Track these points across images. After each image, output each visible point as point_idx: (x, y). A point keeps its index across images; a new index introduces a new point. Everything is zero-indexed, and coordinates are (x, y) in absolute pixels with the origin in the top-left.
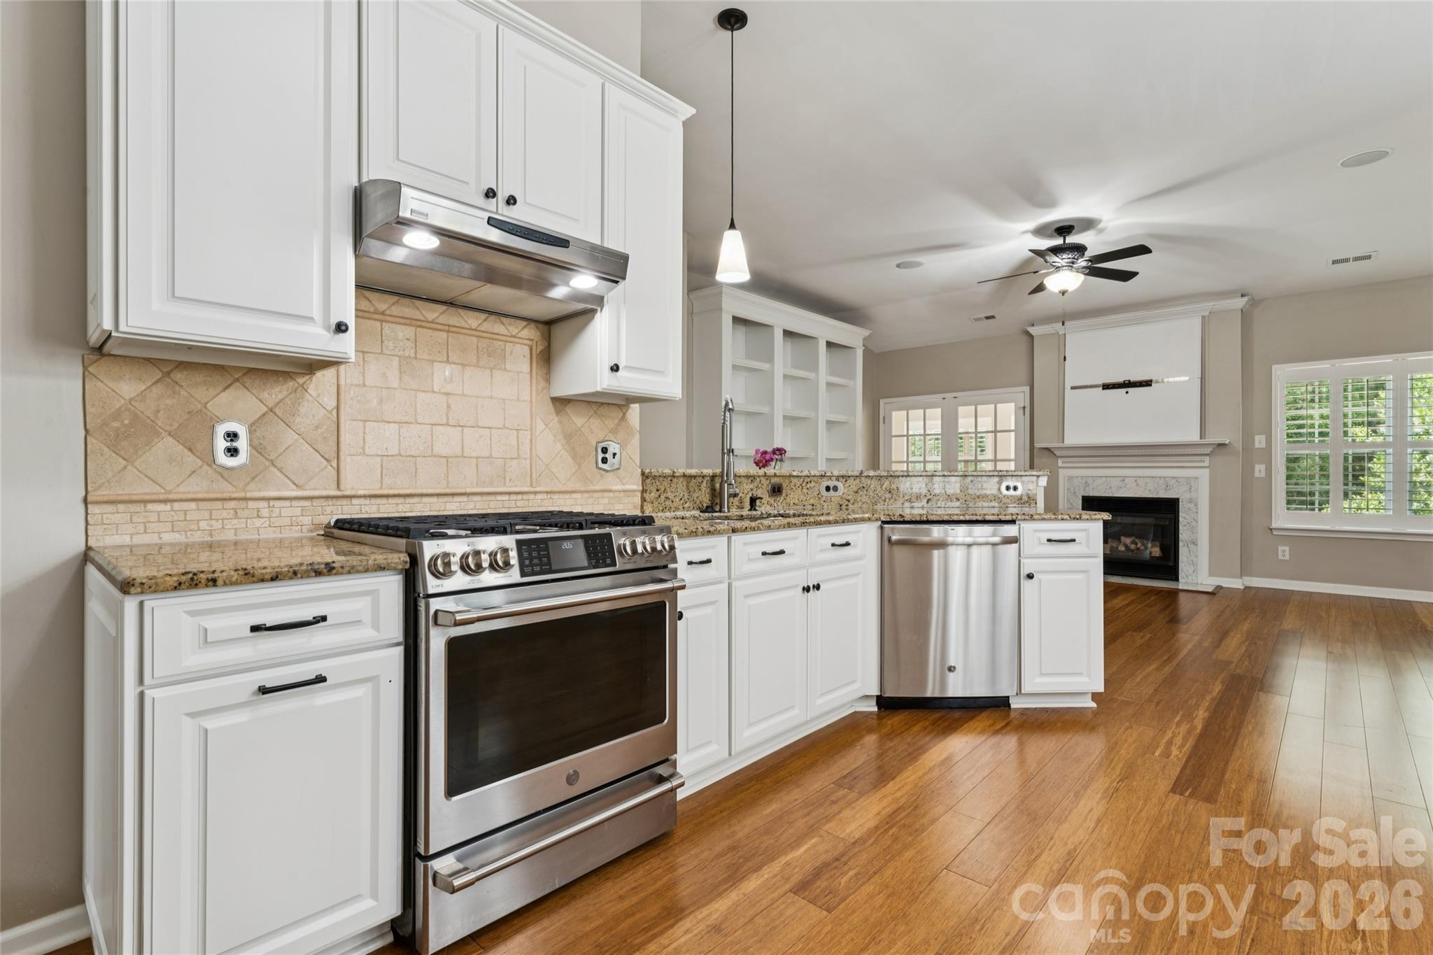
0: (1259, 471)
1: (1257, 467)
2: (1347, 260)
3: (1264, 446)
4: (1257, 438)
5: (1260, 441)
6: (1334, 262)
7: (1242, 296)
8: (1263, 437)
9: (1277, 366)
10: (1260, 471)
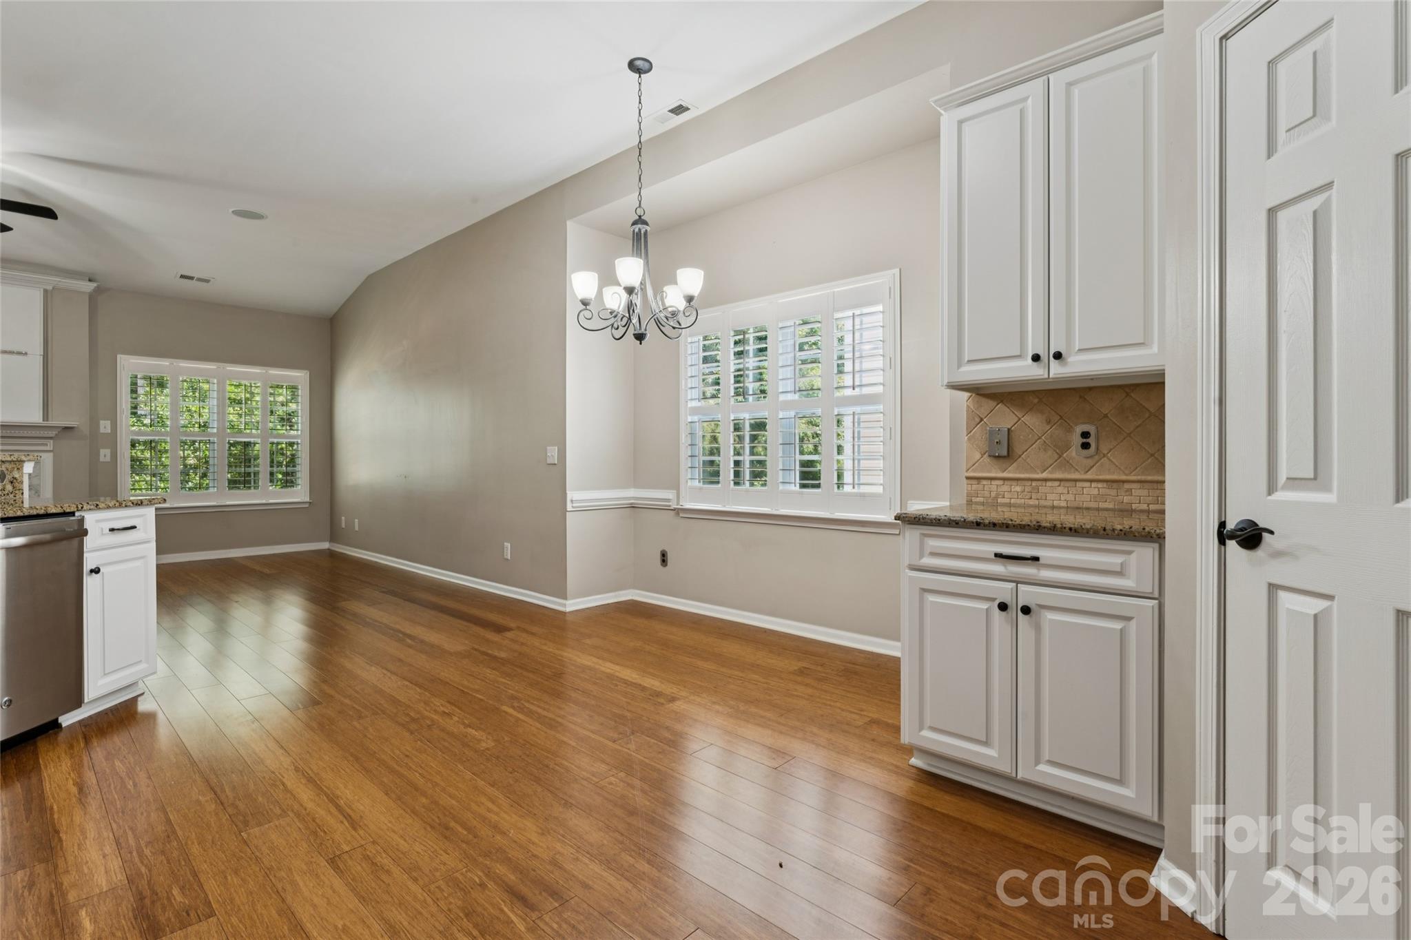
0: (105, 454)
1: (103, 452)
2: (191, 278)
3: (110, 431)
4: (102, 423)
5: (105, 426)
6: (182, 277)
7: (90, 280)
8: (108, 423)
9: (121, 356)
10: (105, 456)
